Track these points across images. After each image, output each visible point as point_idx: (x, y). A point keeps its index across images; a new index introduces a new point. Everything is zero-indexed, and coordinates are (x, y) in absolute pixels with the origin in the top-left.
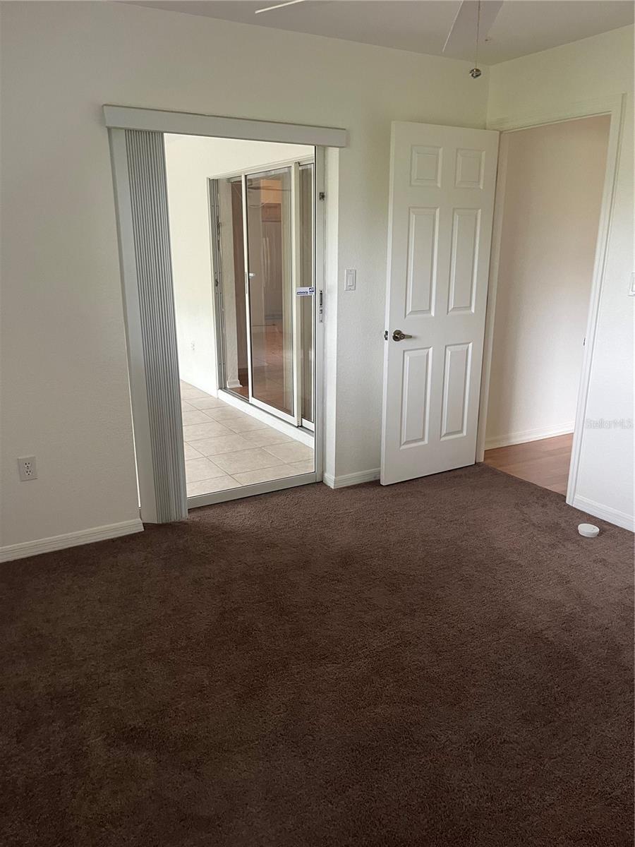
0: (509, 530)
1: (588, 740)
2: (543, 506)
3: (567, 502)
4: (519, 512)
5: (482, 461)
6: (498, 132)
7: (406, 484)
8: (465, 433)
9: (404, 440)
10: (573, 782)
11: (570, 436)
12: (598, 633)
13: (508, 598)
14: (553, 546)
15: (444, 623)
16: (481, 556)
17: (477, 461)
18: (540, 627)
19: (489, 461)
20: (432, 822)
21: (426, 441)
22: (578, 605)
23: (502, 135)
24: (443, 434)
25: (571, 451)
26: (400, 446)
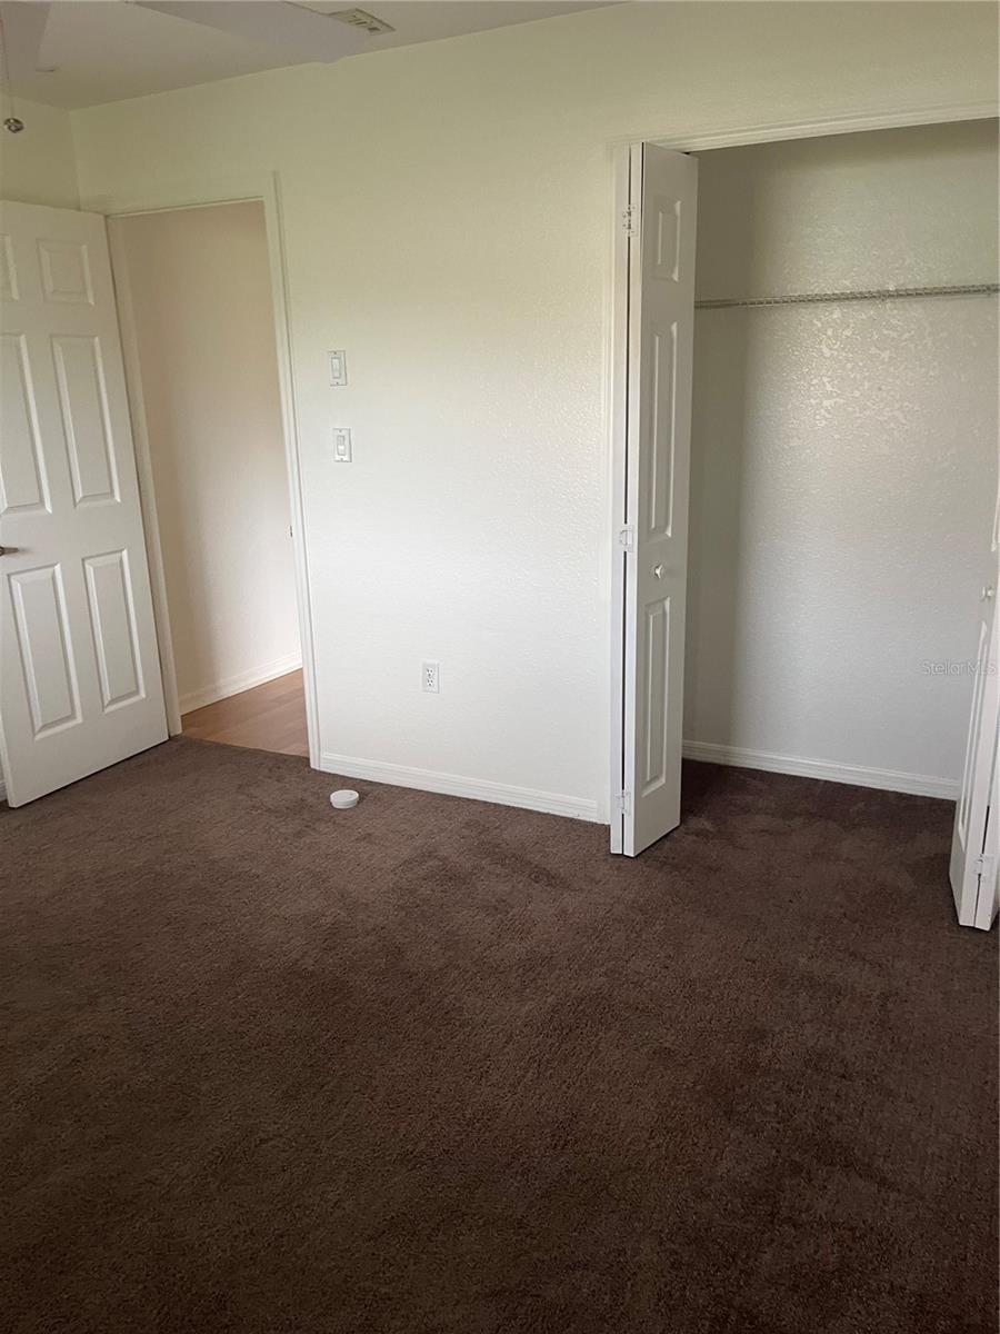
0: (233, 828)
1: (375, 1091)
2: (278, 781)
3: (312, 766)
4: (244, 797)
5: (181, 731)
6: (102, 217)
7: (57, 796)
8: (143, 694)
9: (38, 724)
10: (362, 1157)
11: (298, 674)
12: (372, 938)
13: (243, 930)
14: (299, 835)
15: (148, 1000)
16: (194, 878)
17: (172, 735)
18: (294, 955)
19: (193, 730)
20: (166, 1309)
21: (79, 719)
22: (342, 908)
23: (110, 221)
24: (106, 702)
25: (303, 695)
26: (34, 735)
